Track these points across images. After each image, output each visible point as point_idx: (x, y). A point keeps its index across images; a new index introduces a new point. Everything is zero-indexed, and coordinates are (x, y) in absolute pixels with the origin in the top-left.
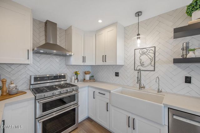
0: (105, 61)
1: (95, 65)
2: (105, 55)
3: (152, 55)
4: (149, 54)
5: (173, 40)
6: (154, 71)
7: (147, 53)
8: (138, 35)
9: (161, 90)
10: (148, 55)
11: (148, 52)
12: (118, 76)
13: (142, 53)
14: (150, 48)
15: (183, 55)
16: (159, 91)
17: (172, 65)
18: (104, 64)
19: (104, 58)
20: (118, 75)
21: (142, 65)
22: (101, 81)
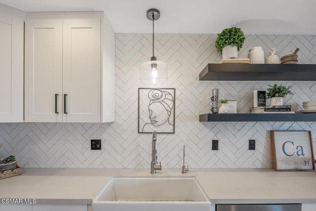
0: (65, 112)
1: (22, 121)
2: (65, 95)
3: (171, 104)
4: (166, 101)
5: (198, 82)
6: (174, 133)
7: (161, 100)
8: (153, 58)
9: (186, 167)
10: (163, 103)
11: (164, 97)
12: (100, 148)
13: (153, 99)
14: (167, 90)
15: (213, 108)
16: (184, 170)
17: (197, 122)
18: (61, 118)
19: (61, 103)
20: (98, 146)
21: (153, 122)
22: (43, 166)
